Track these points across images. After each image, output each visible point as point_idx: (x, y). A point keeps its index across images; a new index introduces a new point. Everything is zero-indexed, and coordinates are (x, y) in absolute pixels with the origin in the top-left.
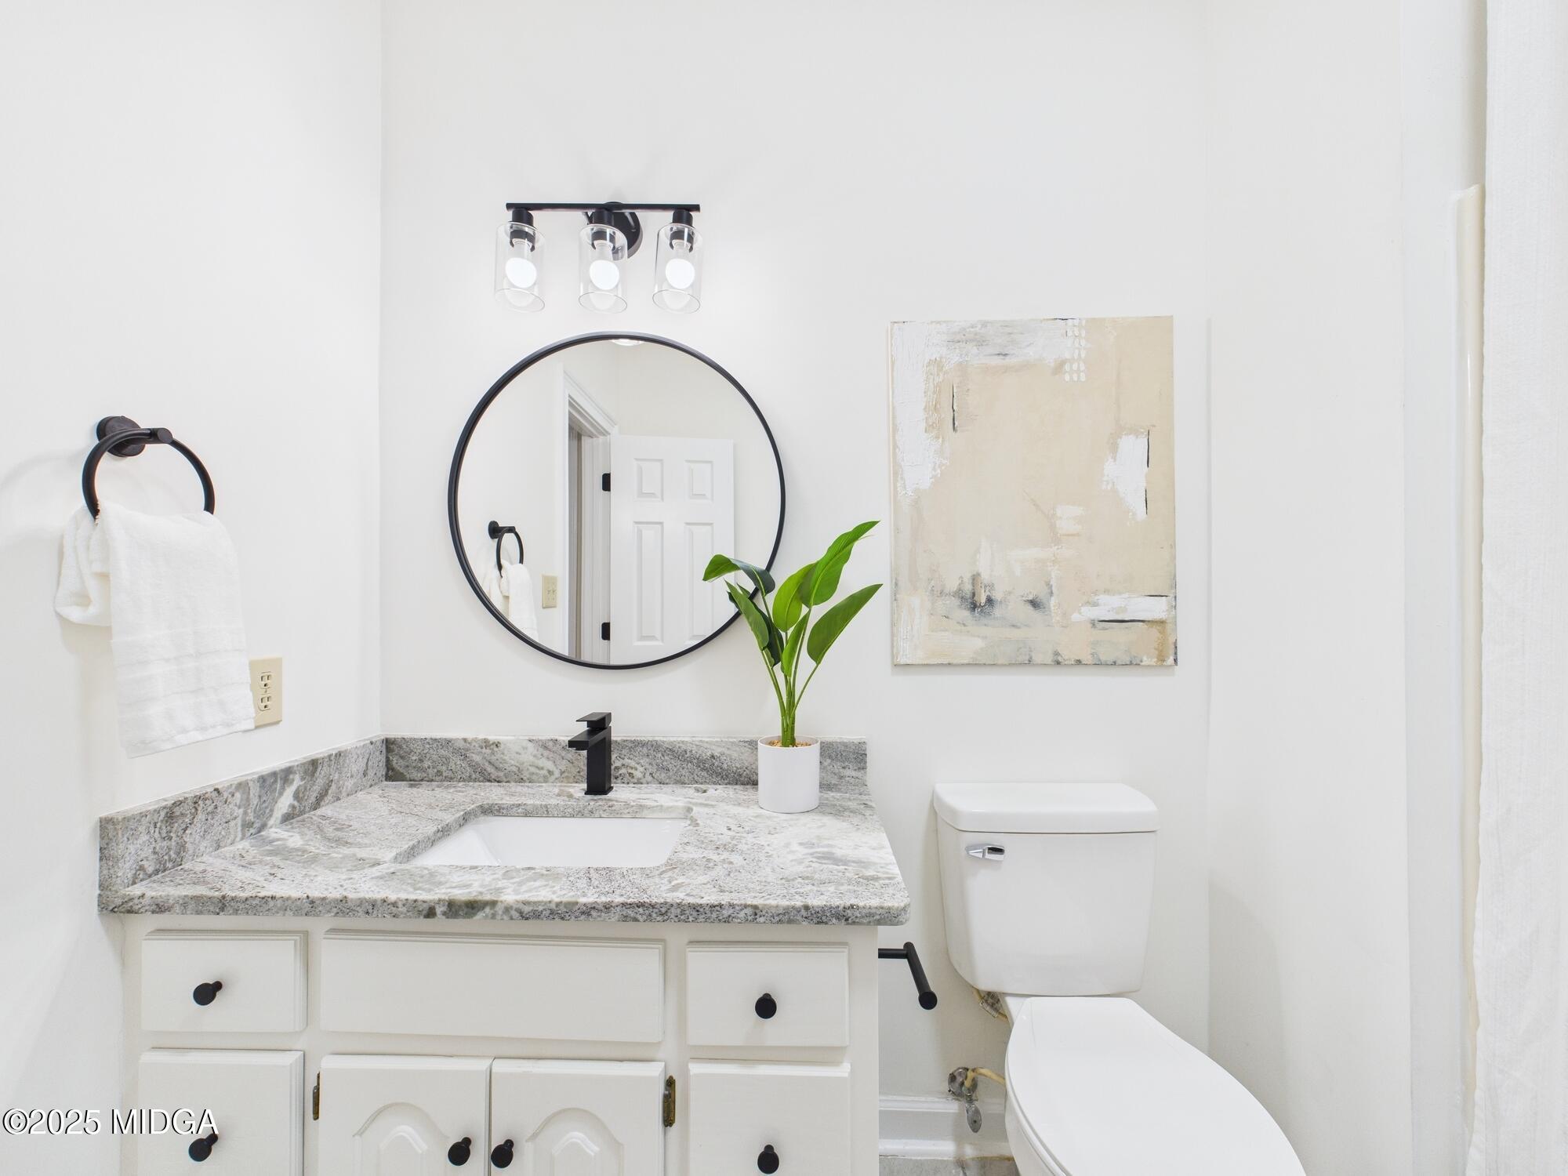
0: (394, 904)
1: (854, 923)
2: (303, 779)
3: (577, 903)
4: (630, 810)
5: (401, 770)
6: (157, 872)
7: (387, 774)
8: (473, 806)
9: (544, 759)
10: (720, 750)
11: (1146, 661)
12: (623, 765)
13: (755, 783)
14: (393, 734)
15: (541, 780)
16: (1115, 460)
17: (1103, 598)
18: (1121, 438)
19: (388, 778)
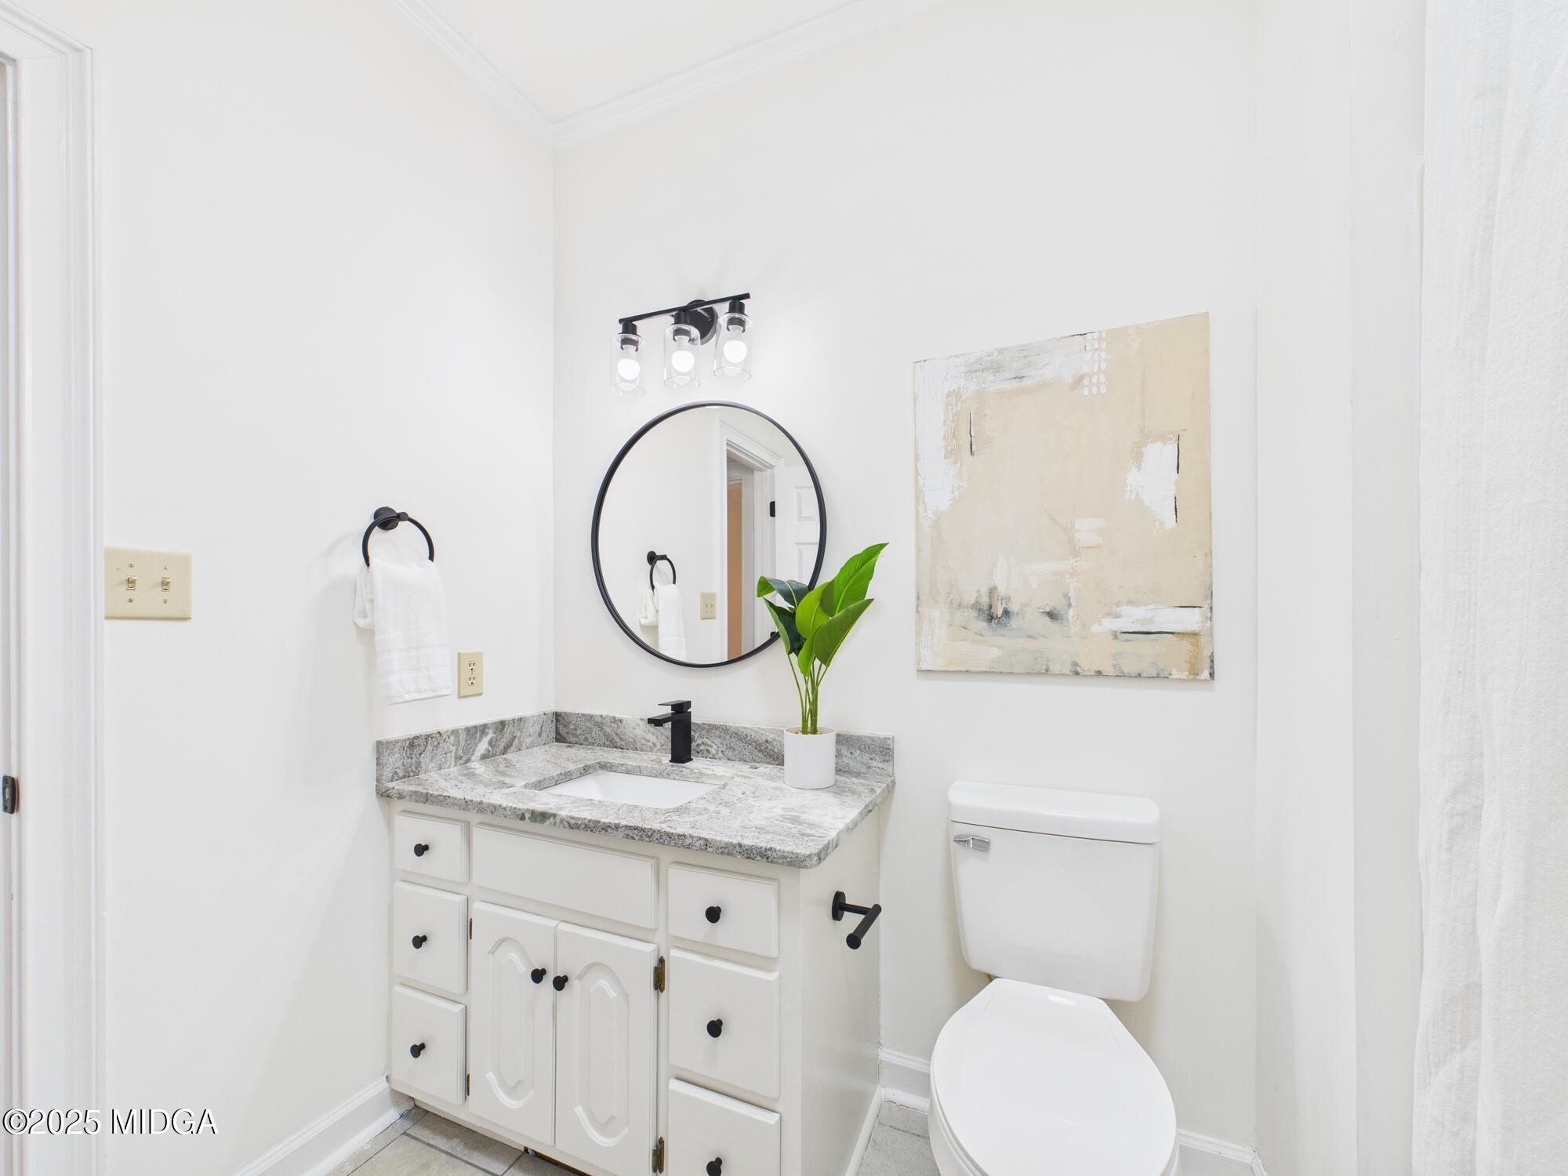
0: (505, 809)
1: (772, 862)
2: (495, 733)
3: (600, 822)
4: (694, 776)
5: (564, 735)
6: (404, 777)
7: (556, 738)
8: (593, 762)
9: (650, 735)
10: (772, 736)
11: (1176, 674)
12: (703, 743)
13: (782, 763)
14: (561, 709)
15: (649, 749)
16: (1139, 470)
17: (1125, 610)
18: (1146, 446)
19: (557, 740)
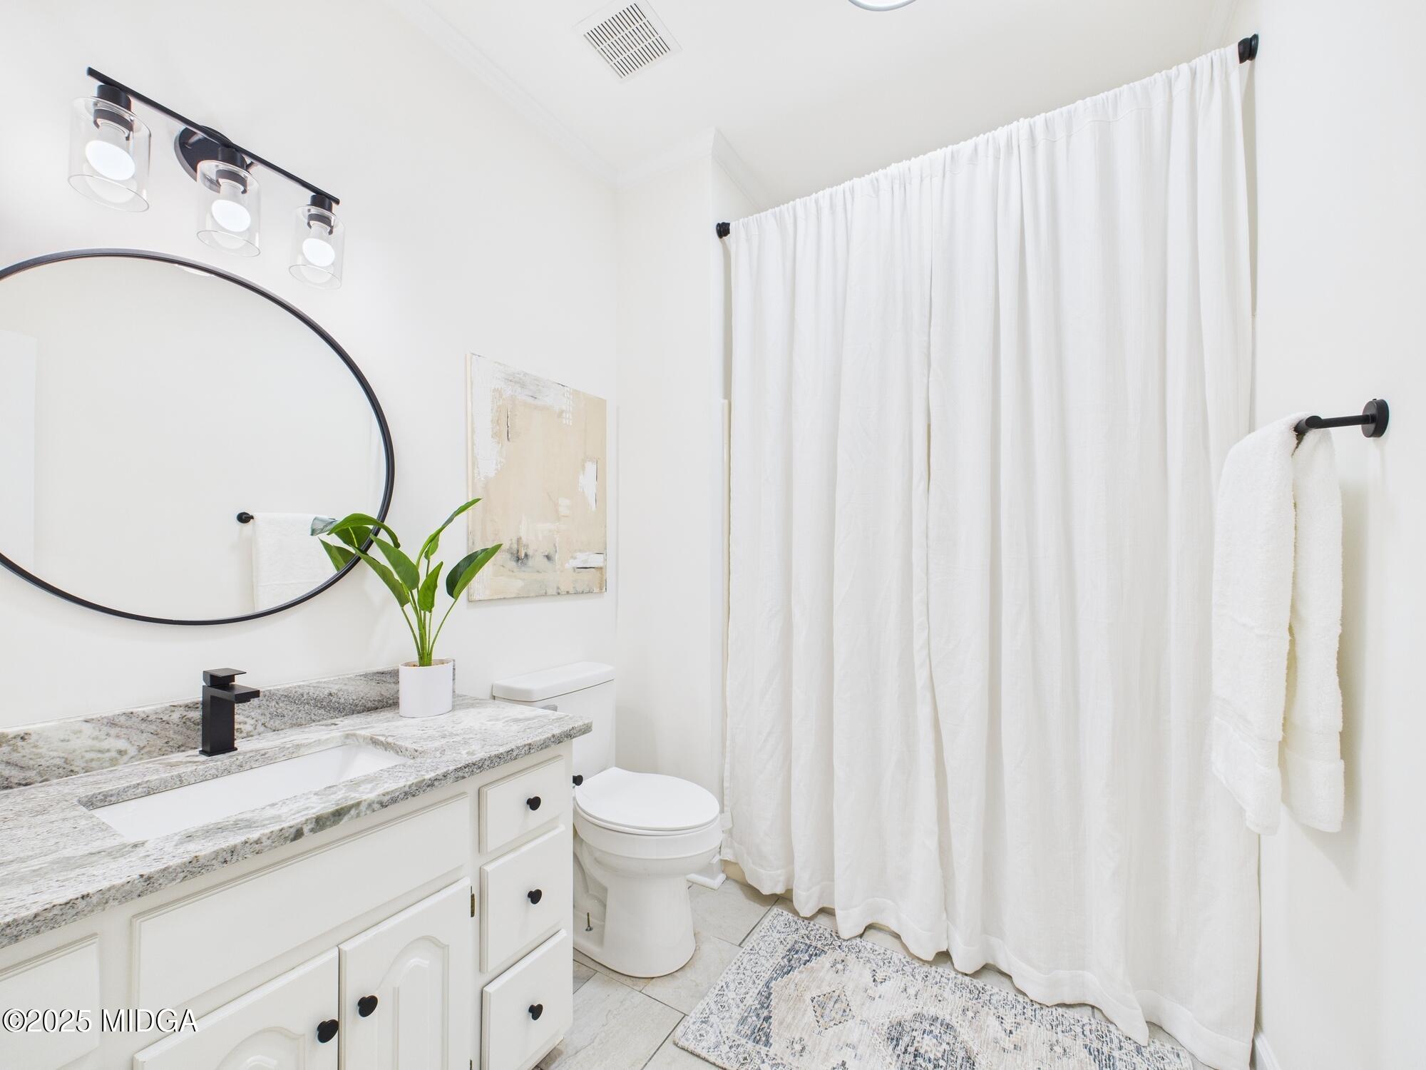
4: (286, 752)
9: (110, 740)
10: (337, 687)
11: (595, 590)
16: (584, 475)
17: (578, 555)
18: (586, 462)
